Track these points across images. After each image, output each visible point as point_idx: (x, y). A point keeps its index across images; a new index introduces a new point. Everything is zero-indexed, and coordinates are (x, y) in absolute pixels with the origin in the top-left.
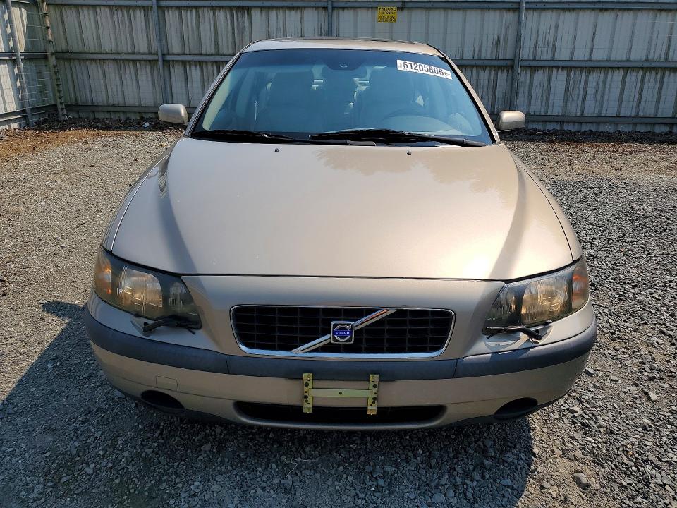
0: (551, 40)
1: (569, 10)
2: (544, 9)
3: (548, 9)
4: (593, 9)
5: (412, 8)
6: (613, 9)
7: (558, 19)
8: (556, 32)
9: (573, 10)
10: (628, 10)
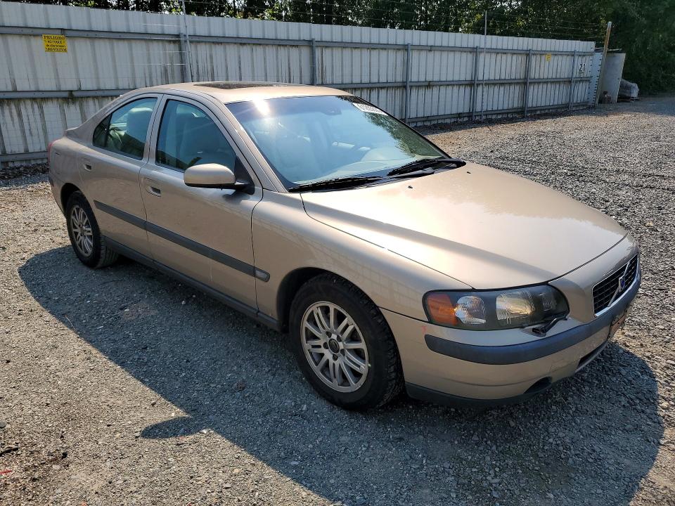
0: (209, 69)
1: (218, 43)
2: (199, 42)
3: (202, 42)
4: (235, 43)
5: (74, 37)
6: (249, 44)
7: (211, 50)
8: (212, 62)
9: (221, 43)
10: (260, 44)
